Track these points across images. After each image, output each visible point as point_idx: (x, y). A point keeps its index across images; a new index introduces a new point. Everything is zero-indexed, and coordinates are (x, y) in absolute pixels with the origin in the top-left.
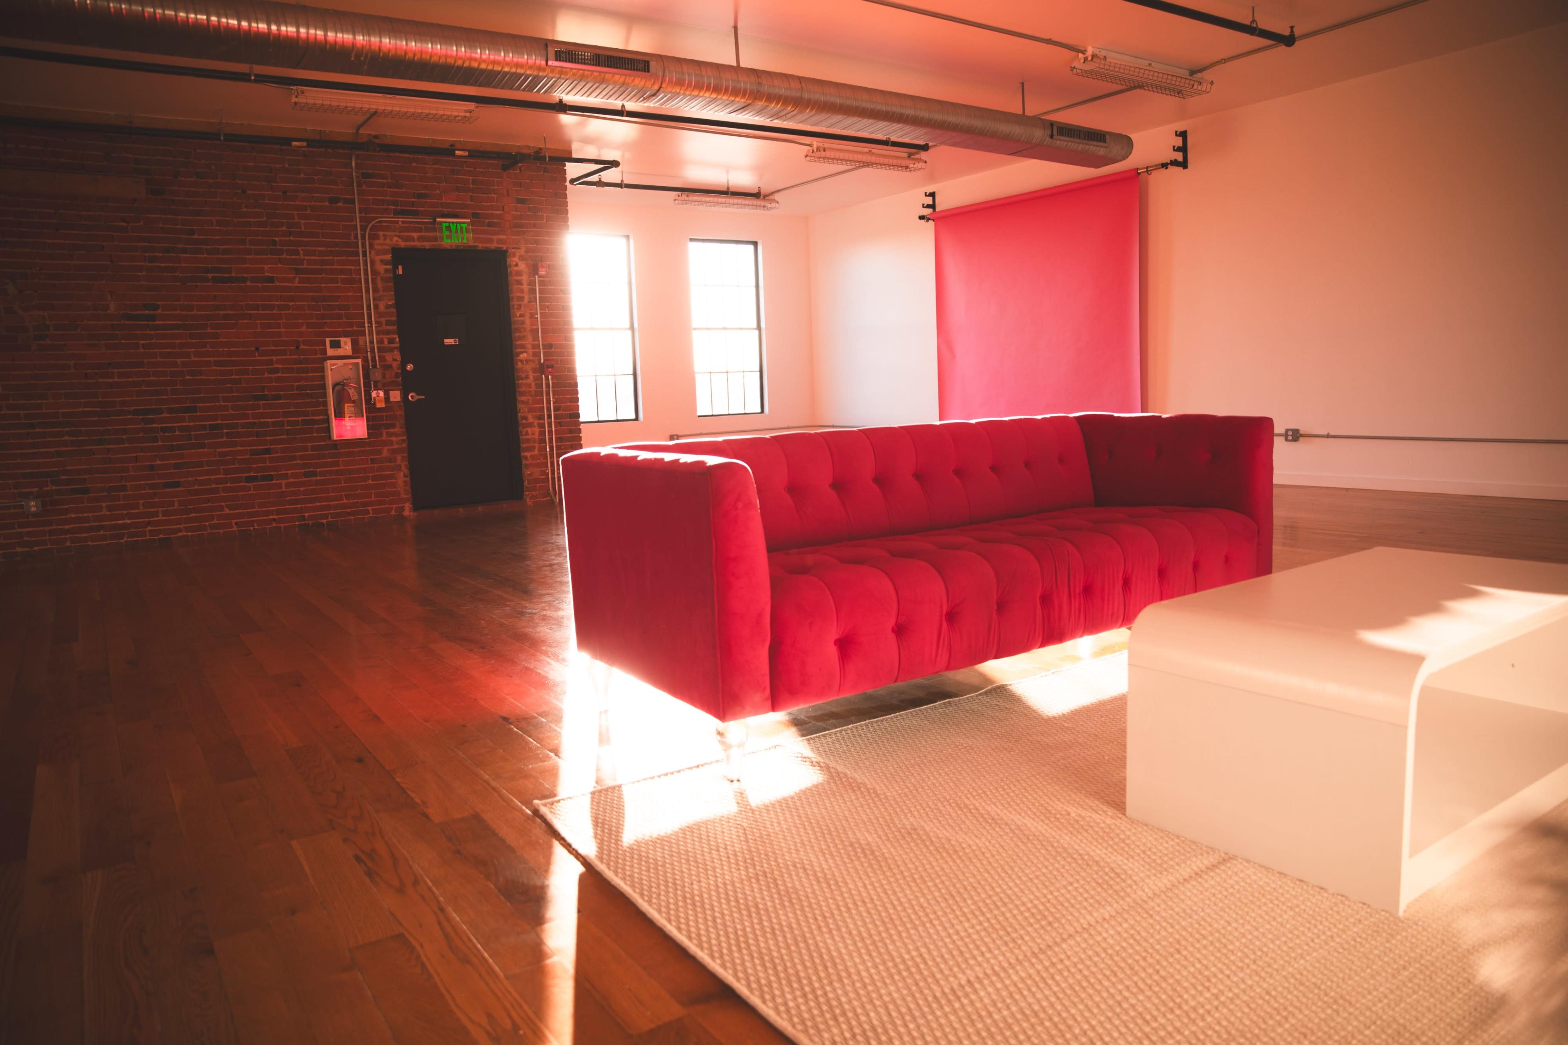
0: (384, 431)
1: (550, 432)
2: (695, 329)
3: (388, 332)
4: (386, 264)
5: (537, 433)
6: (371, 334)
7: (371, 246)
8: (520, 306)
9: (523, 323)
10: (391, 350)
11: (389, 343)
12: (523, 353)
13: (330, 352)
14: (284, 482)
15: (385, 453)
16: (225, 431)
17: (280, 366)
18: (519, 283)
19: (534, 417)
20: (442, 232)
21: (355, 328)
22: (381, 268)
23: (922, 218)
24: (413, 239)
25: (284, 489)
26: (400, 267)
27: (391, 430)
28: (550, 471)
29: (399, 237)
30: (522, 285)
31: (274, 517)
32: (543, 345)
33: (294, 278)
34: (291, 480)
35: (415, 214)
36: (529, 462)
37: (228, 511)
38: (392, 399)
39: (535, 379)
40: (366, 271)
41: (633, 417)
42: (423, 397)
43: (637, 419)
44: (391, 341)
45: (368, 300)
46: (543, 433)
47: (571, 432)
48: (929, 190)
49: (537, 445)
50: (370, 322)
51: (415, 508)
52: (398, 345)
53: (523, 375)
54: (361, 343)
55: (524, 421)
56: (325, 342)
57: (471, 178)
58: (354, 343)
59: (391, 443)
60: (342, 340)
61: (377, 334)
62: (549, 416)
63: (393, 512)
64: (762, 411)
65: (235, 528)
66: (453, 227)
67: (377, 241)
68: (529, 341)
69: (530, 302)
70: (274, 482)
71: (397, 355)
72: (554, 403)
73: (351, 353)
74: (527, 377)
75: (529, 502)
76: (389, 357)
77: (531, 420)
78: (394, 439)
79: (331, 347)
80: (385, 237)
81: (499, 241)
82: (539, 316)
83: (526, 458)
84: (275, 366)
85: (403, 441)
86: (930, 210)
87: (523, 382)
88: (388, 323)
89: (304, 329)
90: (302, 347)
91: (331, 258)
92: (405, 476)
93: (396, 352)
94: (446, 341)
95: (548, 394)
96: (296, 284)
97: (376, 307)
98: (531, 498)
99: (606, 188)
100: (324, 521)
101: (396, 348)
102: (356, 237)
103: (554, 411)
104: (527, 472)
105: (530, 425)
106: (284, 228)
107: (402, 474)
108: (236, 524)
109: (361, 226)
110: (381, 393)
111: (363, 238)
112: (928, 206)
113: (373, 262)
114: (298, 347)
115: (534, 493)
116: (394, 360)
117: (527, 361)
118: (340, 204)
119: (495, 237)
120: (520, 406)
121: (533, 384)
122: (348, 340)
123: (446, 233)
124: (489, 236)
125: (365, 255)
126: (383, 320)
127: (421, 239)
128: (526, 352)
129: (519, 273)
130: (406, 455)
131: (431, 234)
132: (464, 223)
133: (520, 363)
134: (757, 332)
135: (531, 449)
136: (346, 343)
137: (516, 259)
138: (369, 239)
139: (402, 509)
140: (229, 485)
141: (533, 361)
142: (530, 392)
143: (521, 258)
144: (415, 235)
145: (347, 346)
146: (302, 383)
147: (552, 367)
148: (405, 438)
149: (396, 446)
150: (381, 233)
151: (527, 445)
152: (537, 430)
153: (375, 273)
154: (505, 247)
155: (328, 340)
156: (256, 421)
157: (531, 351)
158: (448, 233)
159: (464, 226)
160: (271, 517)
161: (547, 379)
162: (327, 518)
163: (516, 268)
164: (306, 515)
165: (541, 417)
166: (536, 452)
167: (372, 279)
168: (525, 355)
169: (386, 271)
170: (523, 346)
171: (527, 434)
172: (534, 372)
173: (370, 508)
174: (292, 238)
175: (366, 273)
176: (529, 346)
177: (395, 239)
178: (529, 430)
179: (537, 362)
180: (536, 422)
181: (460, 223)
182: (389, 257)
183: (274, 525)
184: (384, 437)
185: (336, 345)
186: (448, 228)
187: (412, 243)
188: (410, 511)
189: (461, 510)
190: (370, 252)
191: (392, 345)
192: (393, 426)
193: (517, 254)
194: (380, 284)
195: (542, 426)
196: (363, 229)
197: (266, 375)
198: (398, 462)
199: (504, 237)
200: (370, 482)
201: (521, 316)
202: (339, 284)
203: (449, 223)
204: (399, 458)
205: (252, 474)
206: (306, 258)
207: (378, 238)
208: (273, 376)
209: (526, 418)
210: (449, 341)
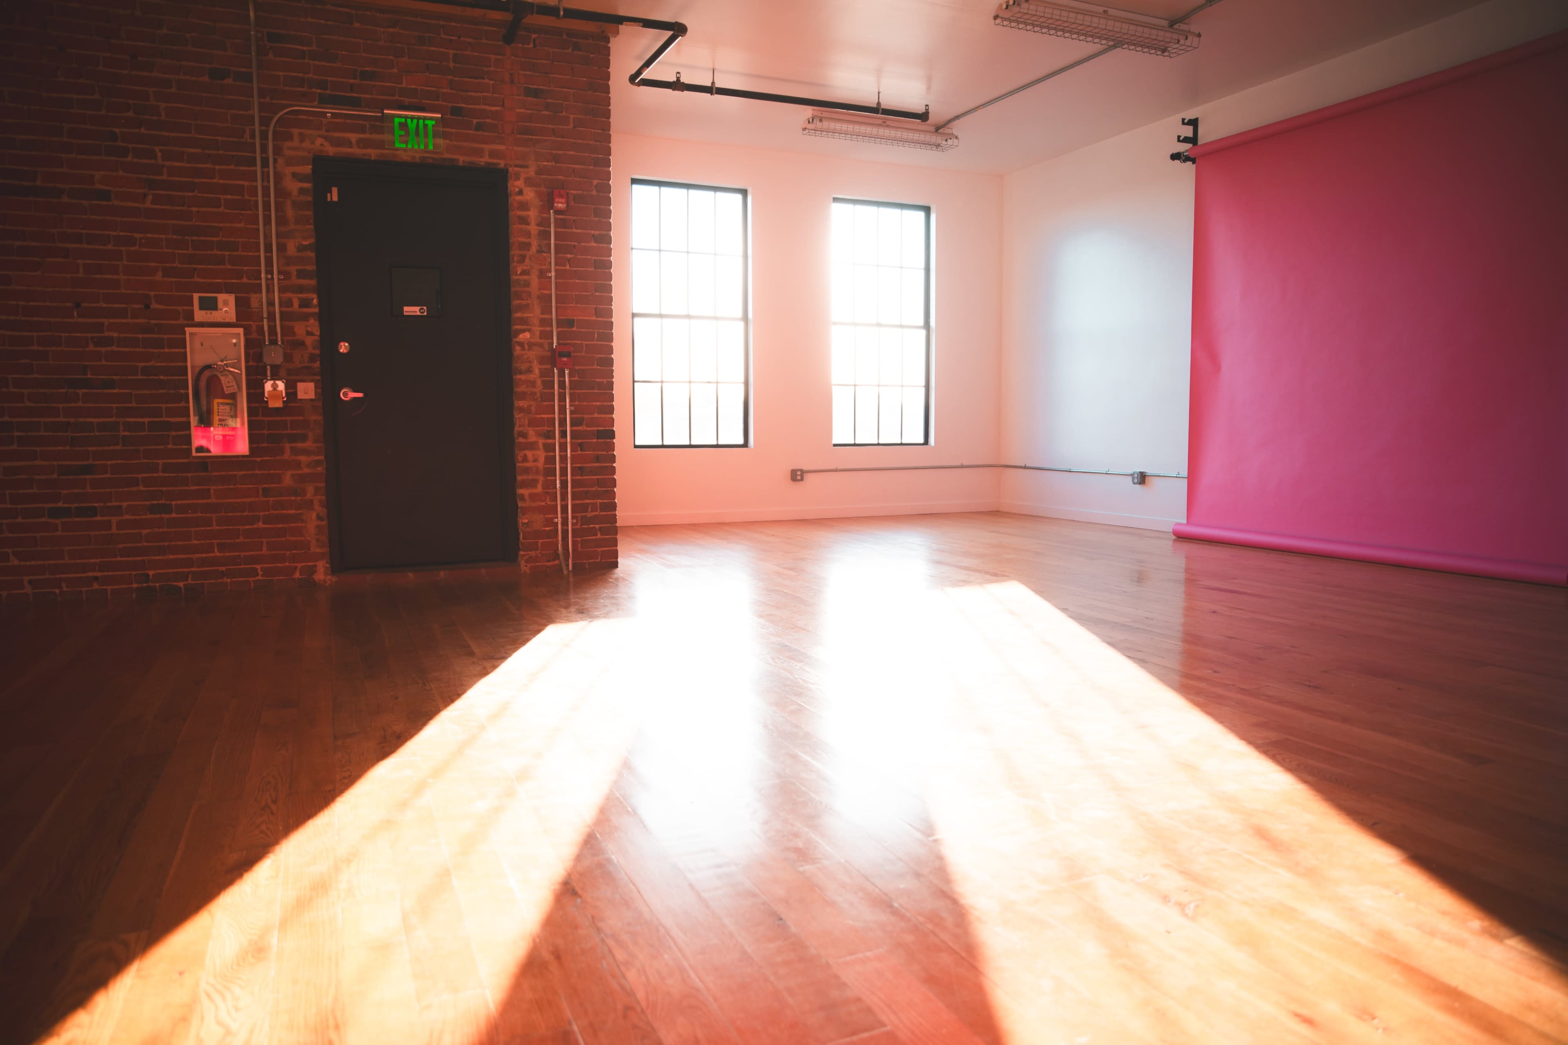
0: (287, 446)
1: (563, 459)
2: (835, 323)
3: (301, 289)
4: (301, 181)
5: (542, 460)
6: (270, 290)
7: (278, 151)
8: (523, 258)
9: (527, 284)
10: (305, 317)
11: (301, 306)
12: (524, 331)
13: (200, 315)
14: (114, 520)
15: (288, 479)
16: (17, 434)
17: (116, 335)
18: (524, 221)
19: (539, 434)
20: (392, 132)
21: (245, 280)
22: (293, 186)
23: (1175, 157)
24: (349, 144)
25: (114, 530)
26: (335, 190)
27: (299, 445)
28: (559, 520)
29: (326, 138)
30: (529, 224)
31: (96, 574)
32: (558, 320)
33: (145, 196)
34: (127, 517)
35: (354, 103)
36: (528, 504)
37: (16, 562)
38: (301, 396)
39: (543, 374)
40: (266, 190)
41: (741, 441)
42: (360, 395)
43: (746, 445)
44: (305, 303)
45: (267, 236)
46: (551, 460)
47: (598, 459)
48: (1190, 115)
49: (541, 479)
50: (269, 271)
51: (336, 568)
52: (317, 310)
53: (524, 367)
54: (254, 303)
55: (521, 440)
56: (192, 297)
57: (452, 52)
58: (242, 305)
59: (298, 465)
60: (221, 297)
61: (281, 291)
62: (563, 434)
63: (297, 575)
64: (926, 442)
65: (28, 589)
66: (412, 125)
67: (288, 144)
68: (535, 314)
69: (540, 251)
70: (99, 518)
71: (314, 325)
72: (572, 412)
73: (234, 319)
74: (529, 371)
75: (524, 567)
76: (300, 329)
77: (532, 438)
78: (303, 458)
79: (201, 308)
80: (302, 138)
81: (492, 154)
82: (553, 274)
83: (522, 498)
84: (106, 334)
85: (318, 463)
86: (1188, 146)
87: (523, 377)
88: (301, 274)
89: (159, 277)
90: (155, 306)
91: (209, 166)
92: (319, 518)
93: (312, 321)
94: (406, 309)
95: (562, 398)
96: (148, 204)
97: (282, 248)
98: (527, 561)
99: (686, 93)
100: (181, 584)
101: (313, 315)
102: (253, 136)
103: (572, 425)
104: (523, 520)
105: (532, 446)
106: (130, 114)
107: (314, 515)
108: (30, 582)
109: (261, 118)
110: (281, 386)
111: (264, 136)
112: (1186, 140)
113: (278, 177)
114: (147, 307)
115: (533, 553)
116: (309, 333)
117: (531, 345)
118: (229, 81)
119: (487, 147)
120: (517, 415)
121: (539, 382)
122: (231, 298)
123: (398, 132)
124: (476, 145)
125: (265, 163)
126: (293, 269)
127: (362, 143)
128: (529, 330)
129: (524, 206)
130: (322, 485)
131: (375, 136)
132: (431, 119)
133: (518, 348)
134: (923, 332)
135: (533, 483)
136: (226, 303)
137: (520, 183)
138: (274, 139)
139: (313, 570)
140: (19, 520)
141: (541, 345)
142: (535, 393)
143: (529, 182)
144: (354, 137)
145: (227, 306)
146: (151, 363)
147: (568, 355)
148: (322, 457)
149: (306, 471)
150: (296, 131)
151: (524, 477)
152: (542, 455)
153: (281, 193)
154: (502, 164)
155: (196, 296)
156: (72, 420)
157: (537, 329)
158: (402, 133)
159: (430, 123)
160: (91, 574)
161: (562, 374)
162: (187, 580)
163: (518, 198)
164: (151, 573)
165: (550, 435)
166: (539, 489)
167: (276, 203)
168: (527, 335)
169: (302, 191)
170: (524, 321)
171: (525, 459)
172: (541, 363)
173: (258, 567)
174: (143, 131)
175: (266, 194)
176: (536, 322)
177: (319, 141)
178: (529, 454)
179: (547, 347)
180: (541, 441)
181: (425, 118)
182: (308, 169)
183: (96, 586)
184: (287, 455)
185: (210, 305)
186: (403, 126)
187: (349, 150)
188: (326, 574)
189: (411, 575)
190: (275, 161)
191: (306, 310)
192: (304, 438)
193: (523, 176)
194: (290, 213)
195: (550, 448)
196: (265, 122)
197: (91, 348)
198: (309, 496)
199: (502, 147)
200: (261, 525)
201: (524, 273)
202: (222, 209)
203: (406, 117)
204: (310, 490)
205: (60, 505)
206: (167, 163)
207: (290, 137)
208: (103, 349)
209: (524, 435)
210: (411, 310)
